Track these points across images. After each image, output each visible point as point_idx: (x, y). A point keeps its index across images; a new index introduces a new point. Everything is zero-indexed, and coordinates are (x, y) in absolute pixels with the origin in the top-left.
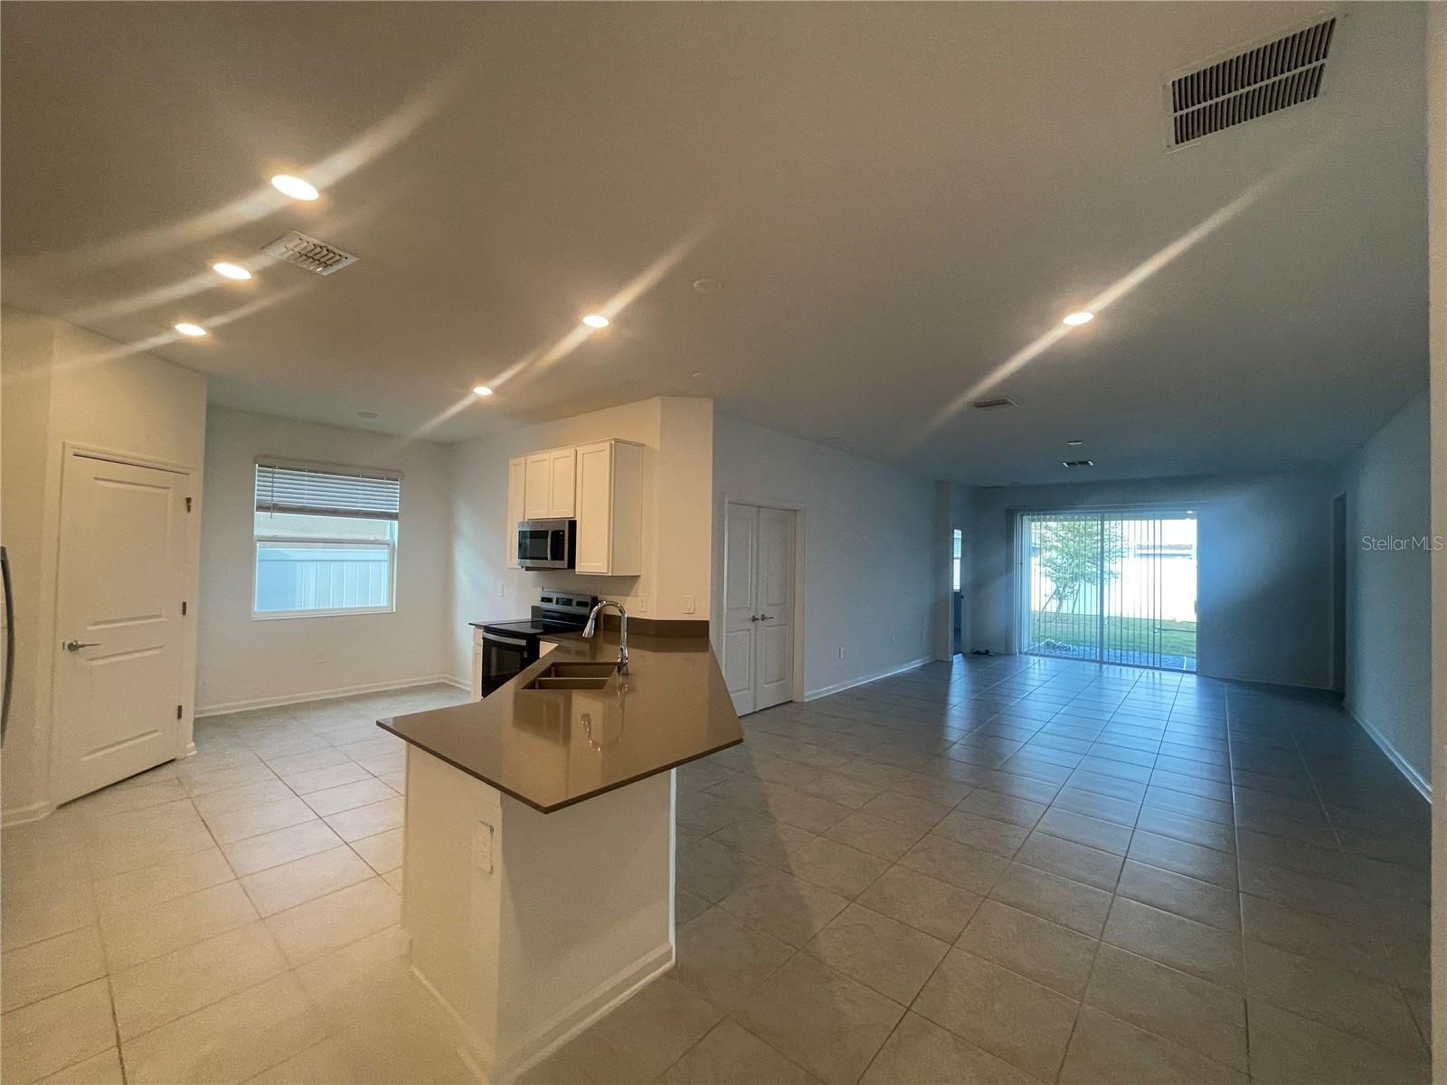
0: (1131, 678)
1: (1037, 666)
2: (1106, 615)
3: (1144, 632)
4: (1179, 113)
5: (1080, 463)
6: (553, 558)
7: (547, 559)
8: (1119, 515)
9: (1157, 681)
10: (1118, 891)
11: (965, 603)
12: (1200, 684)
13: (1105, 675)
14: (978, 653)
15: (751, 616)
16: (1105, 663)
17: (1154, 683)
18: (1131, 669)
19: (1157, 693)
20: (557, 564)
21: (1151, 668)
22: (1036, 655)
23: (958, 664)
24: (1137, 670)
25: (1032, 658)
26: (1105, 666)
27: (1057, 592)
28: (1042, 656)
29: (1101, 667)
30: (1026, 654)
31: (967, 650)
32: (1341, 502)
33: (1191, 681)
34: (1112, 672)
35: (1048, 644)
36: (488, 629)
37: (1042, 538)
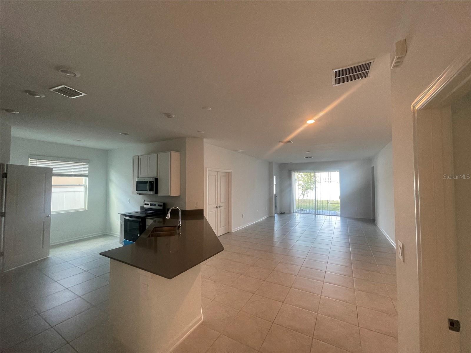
0: (324, 218)
1: (298, 216)
2: (316, 199)
3: (327, 204)
4: (337, 78)
5: (309, 157)
6: (150, 190)
7: (147, 191)
8: (319, 171)
9: (330, 219)
10: (324, 281)
11: (278, 198)
12: (341, 219)
13: (317, 218)
14: (281, 213)
15: (215, 207)
16: (317, 214)
17: (329, 220)
18: (323, 216)
19: (330, 223)
20: (151, 192)
21: (328, 215)
22: (298, 213)
23: (276, 217)
24: (325, 216)
25: (297, 214)
26: (317, 215)
27: (302, 193)
28: (299, 213)
29: (316, 216)
30: (295, 213)
31: (279, 213)
32: (373, 168)
33: (339, 218)
34: (319, 217)
35: (301, 209)
36: (126, 215)
37: (299, 178)
